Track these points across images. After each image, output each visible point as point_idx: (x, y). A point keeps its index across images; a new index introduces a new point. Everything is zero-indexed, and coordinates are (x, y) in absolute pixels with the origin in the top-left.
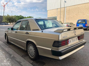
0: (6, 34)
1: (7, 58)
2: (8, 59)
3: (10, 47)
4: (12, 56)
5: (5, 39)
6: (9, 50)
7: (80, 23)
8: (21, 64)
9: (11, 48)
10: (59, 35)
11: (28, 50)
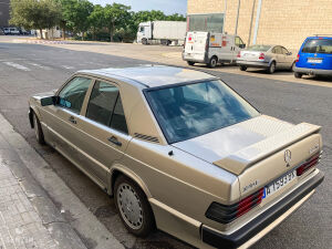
0: (31, 110)
1: (46, 226)
2: (50, 229)
3: (50, 166)
4: (63, 211)
5: (29, 124)
6: (49, 181)
7: (313, 50)
9: (55, 170)
10: (230, 186)
11: (119, 199)
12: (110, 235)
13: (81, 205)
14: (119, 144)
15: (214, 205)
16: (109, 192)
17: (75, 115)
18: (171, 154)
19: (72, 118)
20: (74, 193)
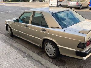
1: (24, 58)
2: (26, 58)
4: (27, 54)
6: (19, 46)
8: (42, 63)
9: (19, 43)
10: (85, 37)
11: (46, 48)
12: (44, 59)
13: (32, 52)
14: (46, 31)
15: (80, 43)
16: (41, 47)
17: (27, 24)
18: (64, 31)
19: (26, 25)
20: (28, 49)
